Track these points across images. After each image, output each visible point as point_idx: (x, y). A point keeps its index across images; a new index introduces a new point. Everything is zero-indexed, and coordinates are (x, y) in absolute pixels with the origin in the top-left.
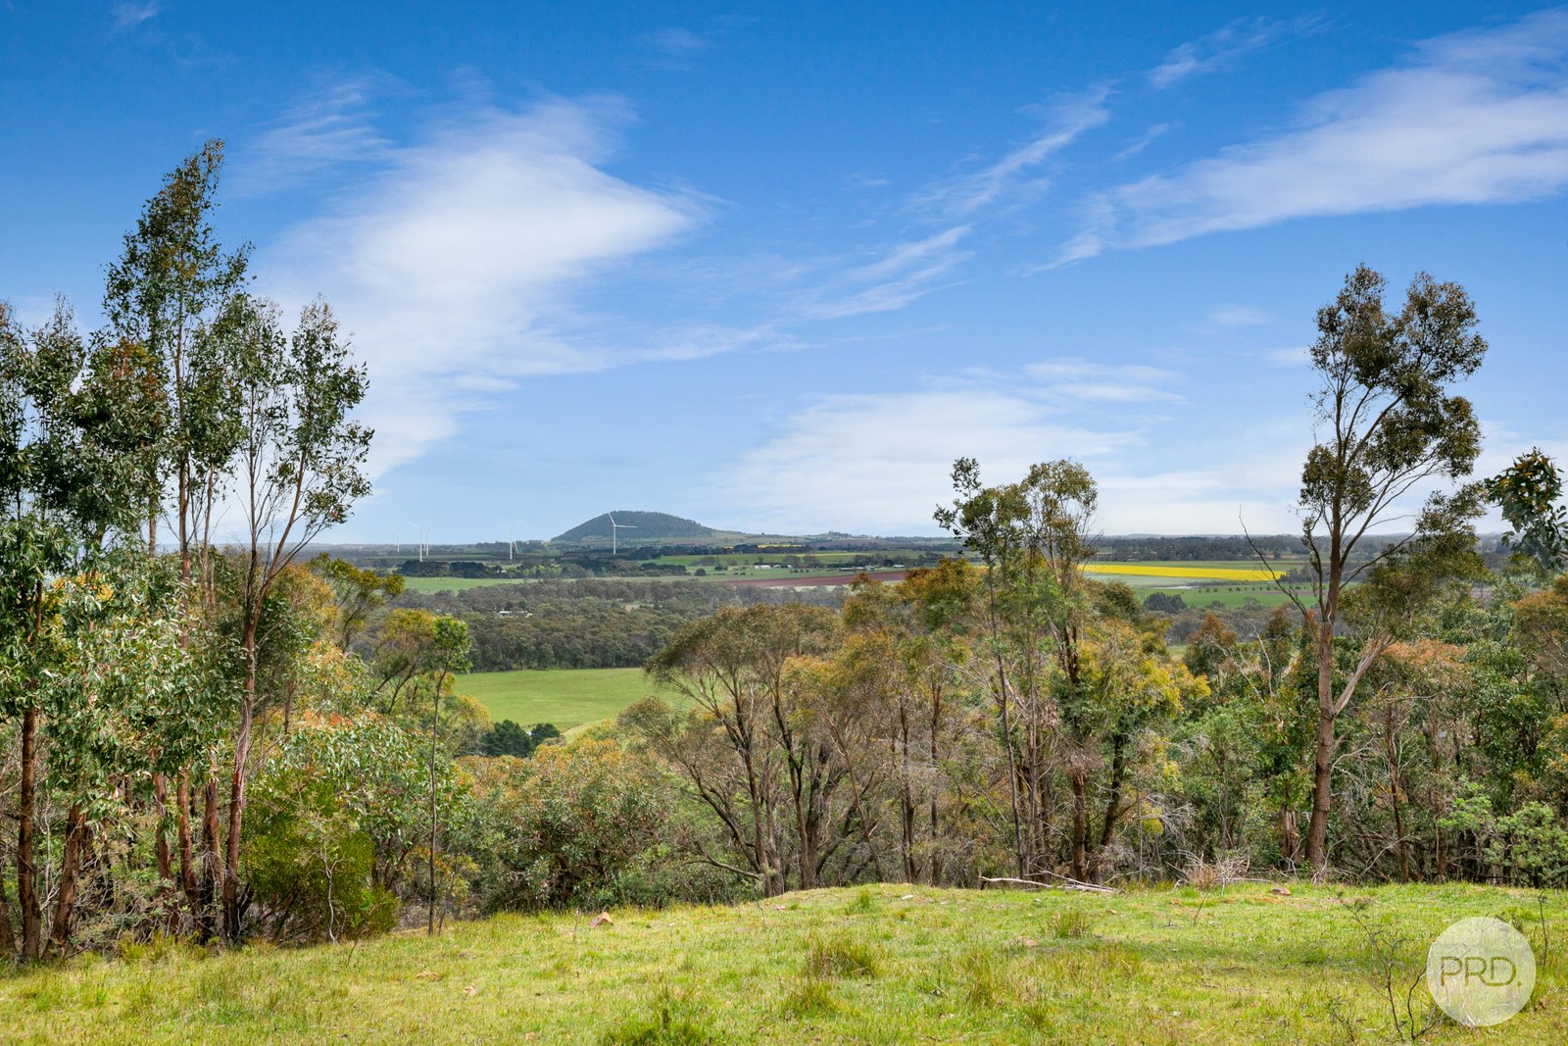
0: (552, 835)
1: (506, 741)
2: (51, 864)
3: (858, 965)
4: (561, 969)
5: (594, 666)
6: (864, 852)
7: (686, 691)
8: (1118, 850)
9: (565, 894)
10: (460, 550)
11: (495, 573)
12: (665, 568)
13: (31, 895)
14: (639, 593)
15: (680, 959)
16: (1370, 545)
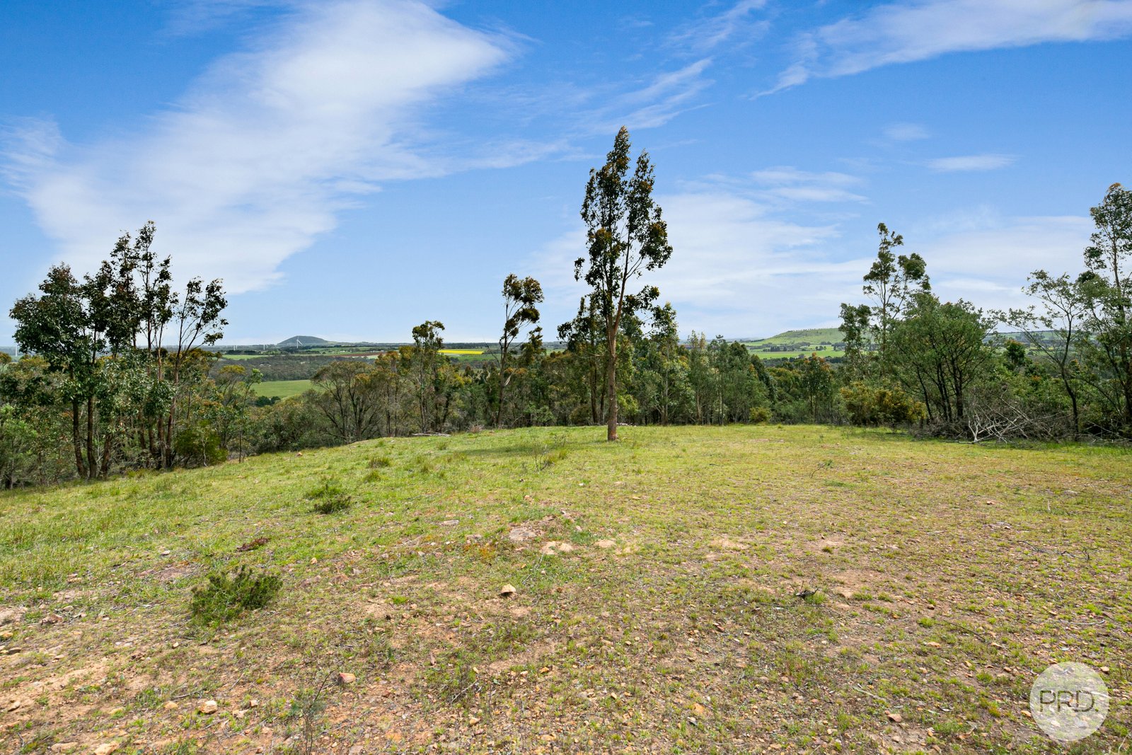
0: (278, 428)
1: (262, 402)
2: (100, 449)
3: (385, 463)
4: (287, 472)
5: (290, 380)
6: (375, 428)
7: (321, 386)
8: (448, 424)
9: (281, 447)
10: (247, 347)
11: (258, 354)
12: (313, 352)
13: (93, 458)
14: (305, 359)
15: (327, 465)
16: (513, 345)
